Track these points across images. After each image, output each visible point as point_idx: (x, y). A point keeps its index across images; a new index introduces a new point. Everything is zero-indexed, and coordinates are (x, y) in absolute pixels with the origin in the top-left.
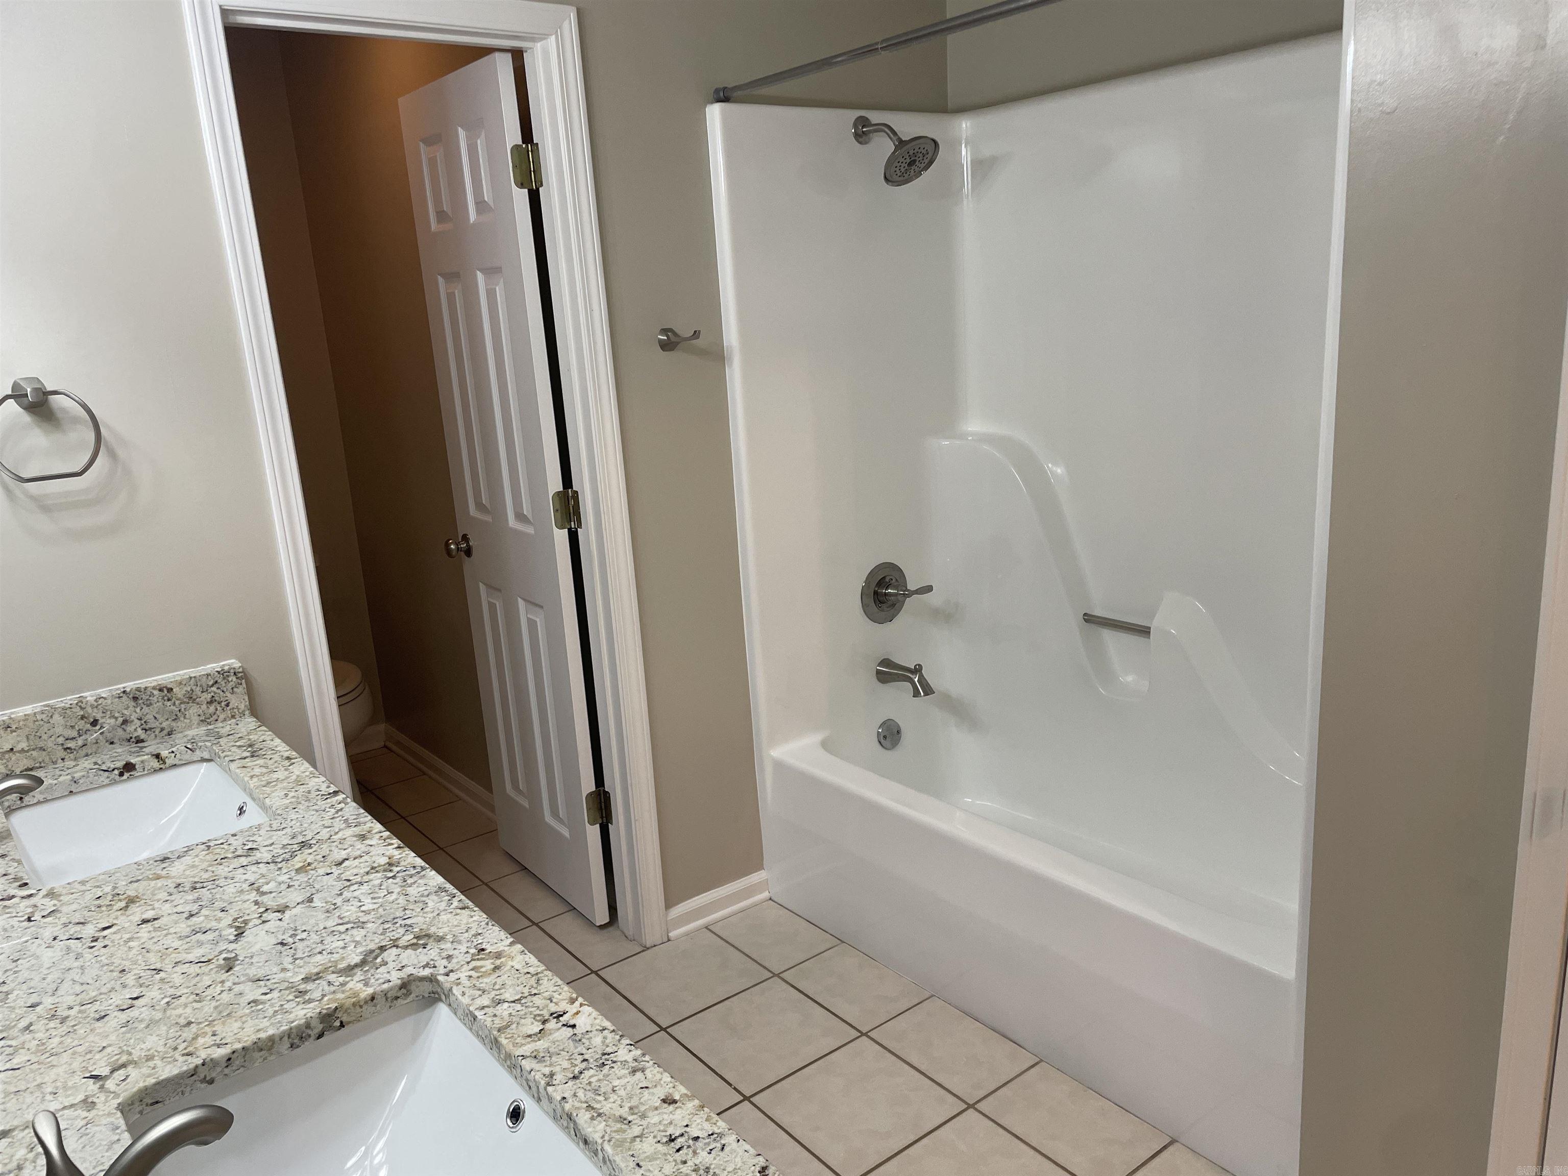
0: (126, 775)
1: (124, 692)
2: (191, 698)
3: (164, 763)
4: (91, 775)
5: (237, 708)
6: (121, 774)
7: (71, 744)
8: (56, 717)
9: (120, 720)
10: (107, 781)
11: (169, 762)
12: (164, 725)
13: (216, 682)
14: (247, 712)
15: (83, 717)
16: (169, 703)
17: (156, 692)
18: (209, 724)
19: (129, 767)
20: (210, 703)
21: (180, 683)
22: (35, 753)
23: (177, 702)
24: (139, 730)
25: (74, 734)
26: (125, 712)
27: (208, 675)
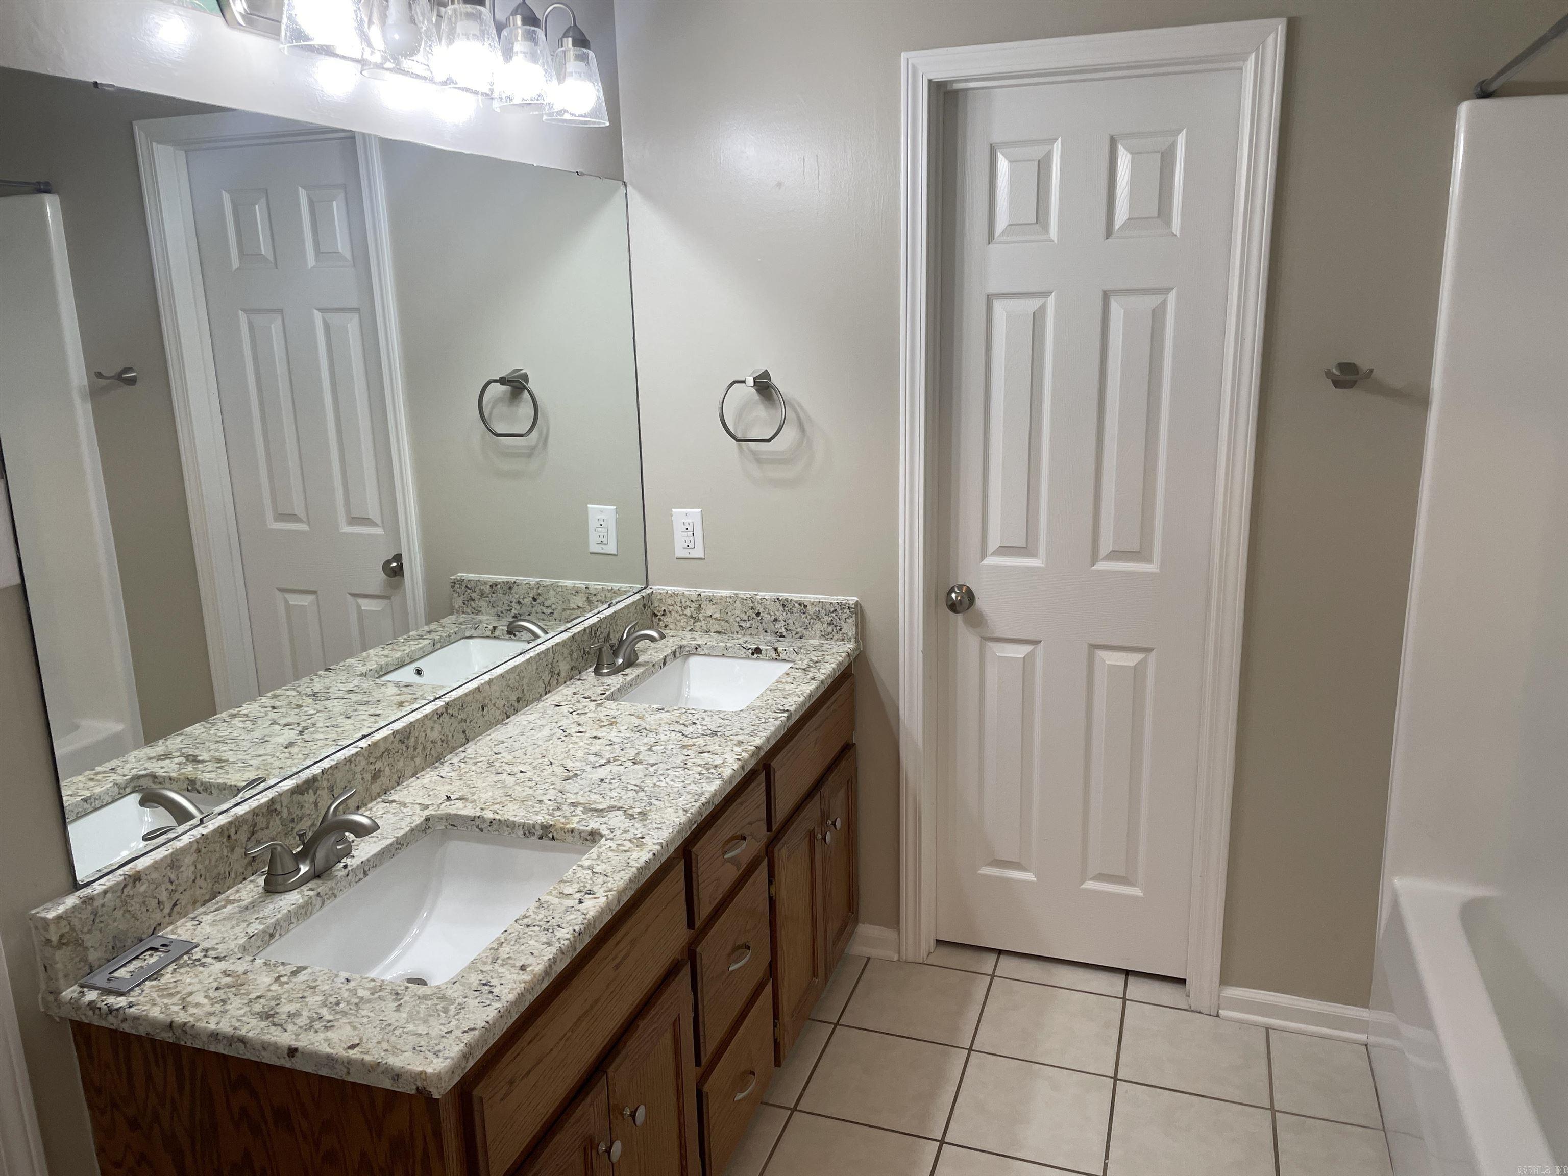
0: (756, 656)
1: (778, 599)
2: (818, 617)
3: (779, 656)
4: (736, 648)
5: (847, 634)
6: (753, 654)
7: (743, 624)
8: (738, 604)
9: (773, 617)
10: (744, 656)
11: (782, 656)
12: (799, 630)
13: (836, 610)
14: (853, 640)
15: (752, 608)
16: (803, 616)
17: (797, 605)
18: (827, 639)
19: (758, 651)
20: (830, 624)
21: (813, 604)
22: (723, 623)
23: (809, 617)
24: (783, 628)
25: (746, 618)
26: (777, 613)
27: (831, 603)
